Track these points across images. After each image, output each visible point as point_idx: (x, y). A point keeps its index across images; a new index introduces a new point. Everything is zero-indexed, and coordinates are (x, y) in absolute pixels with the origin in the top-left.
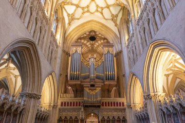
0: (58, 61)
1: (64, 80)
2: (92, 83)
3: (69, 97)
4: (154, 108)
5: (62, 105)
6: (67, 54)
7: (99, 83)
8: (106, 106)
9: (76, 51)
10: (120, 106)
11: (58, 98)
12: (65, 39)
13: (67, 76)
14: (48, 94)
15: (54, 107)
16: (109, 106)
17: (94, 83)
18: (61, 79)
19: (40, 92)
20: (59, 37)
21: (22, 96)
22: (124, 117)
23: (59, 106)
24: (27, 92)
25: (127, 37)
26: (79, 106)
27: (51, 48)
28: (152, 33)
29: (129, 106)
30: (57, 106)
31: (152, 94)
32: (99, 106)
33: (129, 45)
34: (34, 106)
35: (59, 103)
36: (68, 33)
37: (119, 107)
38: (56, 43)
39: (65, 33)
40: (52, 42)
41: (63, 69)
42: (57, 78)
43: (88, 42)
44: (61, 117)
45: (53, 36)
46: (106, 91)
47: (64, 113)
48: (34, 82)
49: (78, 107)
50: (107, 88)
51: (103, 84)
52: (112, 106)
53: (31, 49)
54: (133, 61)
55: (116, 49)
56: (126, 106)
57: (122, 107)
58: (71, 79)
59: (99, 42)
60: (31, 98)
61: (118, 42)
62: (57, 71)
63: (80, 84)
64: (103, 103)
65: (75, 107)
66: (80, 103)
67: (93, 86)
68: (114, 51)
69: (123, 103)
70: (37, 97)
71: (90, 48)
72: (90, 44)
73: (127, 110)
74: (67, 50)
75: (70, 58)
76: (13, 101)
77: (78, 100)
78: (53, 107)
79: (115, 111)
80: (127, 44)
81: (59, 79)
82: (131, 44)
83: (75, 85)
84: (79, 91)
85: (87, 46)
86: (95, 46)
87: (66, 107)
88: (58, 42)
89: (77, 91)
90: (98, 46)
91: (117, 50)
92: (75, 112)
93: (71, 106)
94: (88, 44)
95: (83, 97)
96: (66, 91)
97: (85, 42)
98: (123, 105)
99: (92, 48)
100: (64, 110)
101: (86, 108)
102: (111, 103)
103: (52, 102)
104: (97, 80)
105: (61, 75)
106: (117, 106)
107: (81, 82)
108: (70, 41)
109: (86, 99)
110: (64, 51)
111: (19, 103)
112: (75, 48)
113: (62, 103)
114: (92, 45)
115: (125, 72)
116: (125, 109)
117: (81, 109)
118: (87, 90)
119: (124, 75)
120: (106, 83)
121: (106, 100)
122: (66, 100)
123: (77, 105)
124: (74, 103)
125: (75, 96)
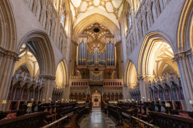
0: (68, 49)
1: (74, 65)
2: (96, 68)
3: (78, 78)
4: (144, 87)
5: (72, 85)
6: (75, 44)
7: (102, 68)
8: (107, 85)
9: (83, 41)
11: (69, 79)
12: (73, 30)
13: (75, 62)
14: (61, 76)
15: (67, 86)
16: (109, 85)
17: (98, 68)
19: (55, 74)
20: (67, 29)
21: (40, 78)
22: (121, 93)
23: (70, 85)
24: (44, 74)
25: (126, 29)
26: (86, 85)
27: (61, 38)
28: (149, 26)
29: (126, 86)
31: (144, 76)
32: (102, 86)
33: (127, 36)
35: (70, 83)
36: (75, 25)
38: (65, 34)
39: (72, 26)
40: (62, 33)
43: (93, 33)
44: (72, 93)
45: (63, 28)
46: (107, 74)
47: (74, 90)
48: (49, 67)
50: (108, 71)
51: (105, 68)
52: (112, 85)
53: (44, 39)
54: (131, 50)
56: (122, 85)
57: (119, 86)
58: (79, 64)
59: (102, 33)
60: (48, 79)
61: (118, 33)
62: (67, 58)
63: (87, 69)
64: (105, 83)
66: (86, 83)
67: (97, 70)
68: (114, 41)
69: (121, 83)
70: (53, 78)
73: (124, 88)
74: (74, 41)
75: (78, 47)
76: (34, 81)
77: (85, 80)
79: (114, 89)
80: (126, 36)
81: (70, 64)
82: (129, 35)
83: (83, 69)
84: (85, 74)
85: (92, 37)
86: (99, 37)
87: (76, 86)
88: (67, 33)
89: (84, 74)
90: (101, 37)
91: (118, 40)
92: (83, 89)
93: (79, 85)
94: (93, 35)
95: (89, 78)
96: (75, 74)
97: (90, 33)
98: (121, 85)
99: (96, 38)
100: (74, 88)
101: (92, 87)
103: (65, 82)
104: (100, 65)
105: (70, 61)
106: (116, 85)
108: (77, 32)
109: (91, 80)
110: (72, 41)
111: (39, 83)
112: (81, 39)
113: (73, 83)
114: (96, 36)
115: (123, 59)
116: (122, 88)
117: (87, 87)
118: (92, 73)
119: (122, 61)
120: (108, 67)
121: (107, 81)
122: (75, 81)
123: (84, 85)
124: (82, 83)
125: (83, 78)
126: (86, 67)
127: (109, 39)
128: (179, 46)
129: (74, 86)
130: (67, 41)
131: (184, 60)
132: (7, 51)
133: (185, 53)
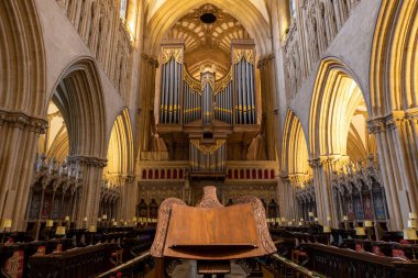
0: (134, 79)
1: (147, 121)
2: (206, 130)
3: (159, 159)
4: (325, 186)
5: (144, 176)
6: (150, 62)
7: (222, 131)
8: (236, 177)
9: (172, 58)
10: (266, 177)
11: (135, 161)
12: (146, 27)
13: (152, 112)
14: (117, 156)
15: (130, 179)
16: (242, 177)
17: (211, 131)
18: (140, 120)
19: (105, 154)
20: (133, 27)
22: (273, 200)
23: (139, 178)
24: (82, 154)
25: (284, 26)
26: (181, 177)
27: (120, 56)
29: (285, 179)
30: (134, 178)
31: (323, 158)
32: (221, 179)
34: (96, 182)
35: (139, 172)
36: (151, 13)
37: (263, 180)
38: (129, 42)
39: (145, 14)
40: (122, 42)
41: (144, 98)
42: (133, 119)
43: (197, 25)
44: (143, 201)
45: (123, 30)
46: (238, 147)
47: (149, 192)
49: (177, 180)
50: (240, 139)
51: (230, 132)
52: (248, 177)
54: (294, 85)
55: (261, 50)
56: (277, 178)
57: (269, 180)
58: (162, 120)
59: (225, 26)
60: (89, 165)
61: (265, 33)
62: (132, 105)
63: (182, 133)
64: (230, 171)
65: (171, 180)
66: (181, 171)
67: (208, 135)
68: (254, 56)
69: (272, 172)
70: (101, 163)
71: (203, 39)
72: (203, 30)
73: (281, 186)
74: (150, 54)
75: (158, 71)
77: (178, 164)
78: (127, 180)
79: (254, 189)
80: (283, 44)
81: (137, 120)
82: (291, 44)
83: (172, 134)
84: (178, 146)
85: (195, 35)
86: (215, 34)
87: (153, 180)
88: (132, 39)
89: (174, 147)
90: (222, 36)
91: (264, 52)
92: (171, 189)
93: (163, 177)
94: (198, 30)
95: (188, 159)
96: (150, 147)
97: (192, 26)
98: (273, 176)
99: (208, 40)
100: (149, 186)
101: (196, 183)
102: (248, 171)
103: (125, 170)
104: (218, 123)
105: (139, 111)
106: (260, 177)
107: (184, 127)
108: (156, 32)
109: (194, 164)
110: (144, 57)
112: (168, 51)
113: (144, 172)
114: (208, 33)
115: (278, 105)
116: (275, 184)
117: (183, 184)
118: (196, 145)
119: (276, 112)
120: (238, 129)
121: (236, 165)
122: (152, 165)
123: (175, 177)
124: (169, 171)
125: (172, 158)
126: (180, 129)
127: (240, 51)
128: (373, 104)
129: (148, 180)
130: (132, 58)
131: (382, 134)
132: (30, 119)
133: (384, 120)
